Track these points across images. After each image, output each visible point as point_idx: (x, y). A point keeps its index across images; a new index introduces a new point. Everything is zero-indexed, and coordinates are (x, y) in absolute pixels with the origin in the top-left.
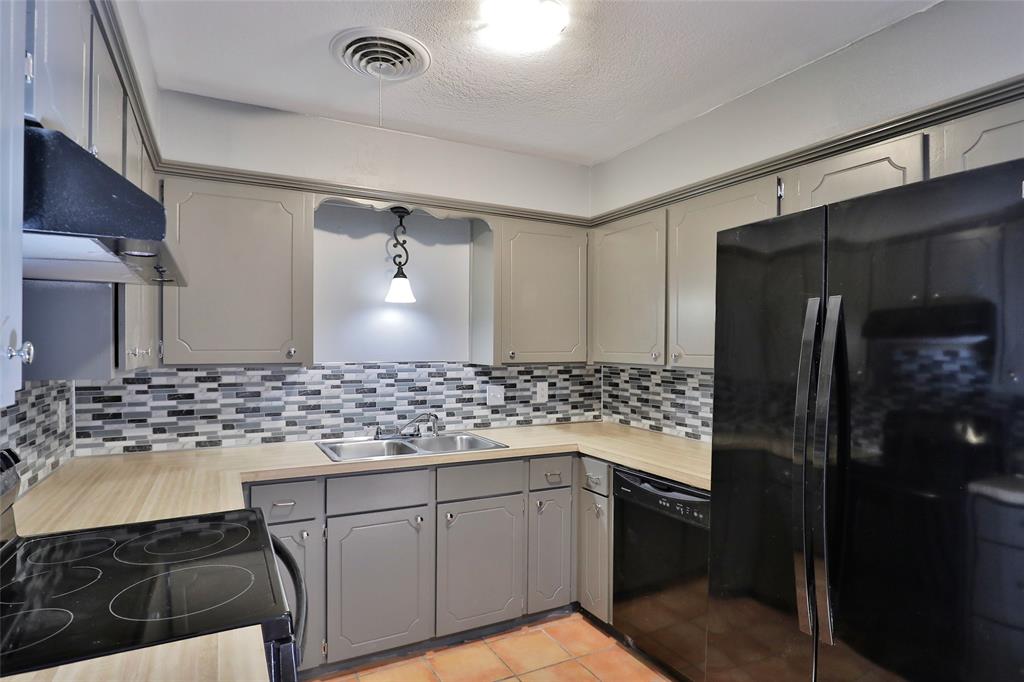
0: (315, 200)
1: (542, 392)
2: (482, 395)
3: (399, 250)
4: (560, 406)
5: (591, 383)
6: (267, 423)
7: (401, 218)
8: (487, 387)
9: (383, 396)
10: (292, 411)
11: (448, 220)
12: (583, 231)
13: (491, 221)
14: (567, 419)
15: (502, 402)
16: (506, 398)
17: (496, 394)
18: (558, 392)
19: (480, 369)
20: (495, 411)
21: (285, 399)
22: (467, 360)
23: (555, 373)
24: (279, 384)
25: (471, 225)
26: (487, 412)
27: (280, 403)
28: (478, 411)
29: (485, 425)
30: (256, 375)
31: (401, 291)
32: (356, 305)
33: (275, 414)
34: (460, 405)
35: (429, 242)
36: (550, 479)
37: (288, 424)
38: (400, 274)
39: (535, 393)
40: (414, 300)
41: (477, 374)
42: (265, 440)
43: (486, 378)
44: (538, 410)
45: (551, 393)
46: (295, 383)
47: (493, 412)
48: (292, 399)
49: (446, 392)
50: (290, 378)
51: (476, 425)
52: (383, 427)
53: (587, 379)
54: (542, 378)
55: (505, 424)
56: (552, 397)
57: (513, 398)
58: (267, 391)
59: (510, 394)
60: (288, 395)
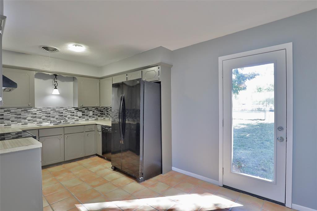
0: (35, 73)
1: (91, 113)
2: (76, 114)
3: (55, 83)
4: (95, 116)
5: (103, 111)
6: (23, 121)
7: (56, 76)
8: (78, 112)
9: (52, 114)
10: (29, 118)
11: (67, 77)
12: (99, 80)
13: (77, 77)
14: (97, 119)
15: (82, 116)
16: (82, 115)
17: (80, 114)
18: (95, 113)
19: (76, 108)
20: (80, 118)
21: (27, 115)
22: (73, 107)
23: (94, 109)
24: (26, 112)
25: (73, 78)
26: (78, 118)
27: (26, 116)
28: (76, 117)
29: (77, 120)
30: (20, 110)
31: (56, 92)
32: (45, 95)
33: (25, 119)
34: (71, 116)
35: (63, 81)
36: (90, 129)
37: (28, 121)
38: (56, 88)
39: (89, 113)
40: (59, 94)
41: (75, 109)
42: (22, 124)
43: (78, 110)
44: (90, 117)
45: (93, 113)
46: (30, 112)
47: (79, 118)
48: (29, 115)
49: (67, 114)
50: (28, 111)
51: (75, 120)
52: (52, 121)
53: (102, 110)
54: (91, 110)
55: (82, 120)
56: (93, 114)
57: (84, 115)
58: (23, 113)
59: (83, 114)
60: (28, 114)
